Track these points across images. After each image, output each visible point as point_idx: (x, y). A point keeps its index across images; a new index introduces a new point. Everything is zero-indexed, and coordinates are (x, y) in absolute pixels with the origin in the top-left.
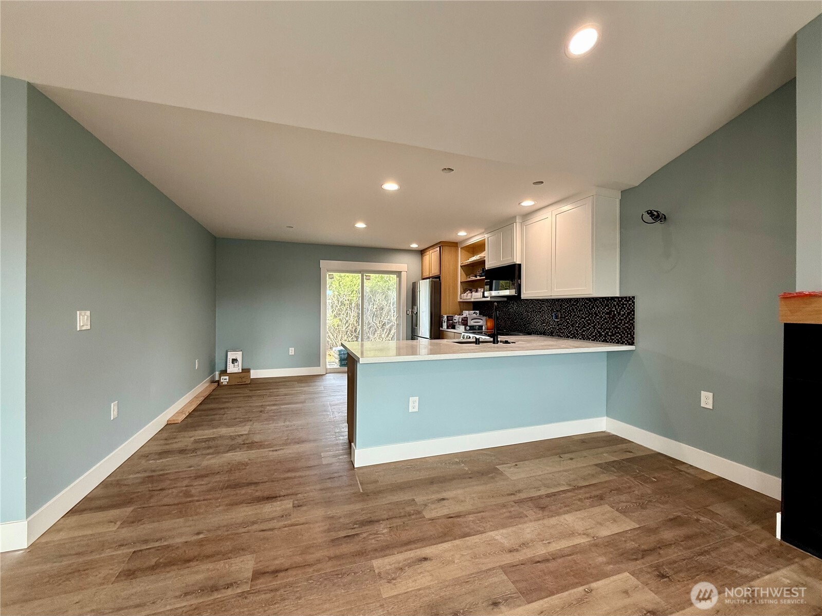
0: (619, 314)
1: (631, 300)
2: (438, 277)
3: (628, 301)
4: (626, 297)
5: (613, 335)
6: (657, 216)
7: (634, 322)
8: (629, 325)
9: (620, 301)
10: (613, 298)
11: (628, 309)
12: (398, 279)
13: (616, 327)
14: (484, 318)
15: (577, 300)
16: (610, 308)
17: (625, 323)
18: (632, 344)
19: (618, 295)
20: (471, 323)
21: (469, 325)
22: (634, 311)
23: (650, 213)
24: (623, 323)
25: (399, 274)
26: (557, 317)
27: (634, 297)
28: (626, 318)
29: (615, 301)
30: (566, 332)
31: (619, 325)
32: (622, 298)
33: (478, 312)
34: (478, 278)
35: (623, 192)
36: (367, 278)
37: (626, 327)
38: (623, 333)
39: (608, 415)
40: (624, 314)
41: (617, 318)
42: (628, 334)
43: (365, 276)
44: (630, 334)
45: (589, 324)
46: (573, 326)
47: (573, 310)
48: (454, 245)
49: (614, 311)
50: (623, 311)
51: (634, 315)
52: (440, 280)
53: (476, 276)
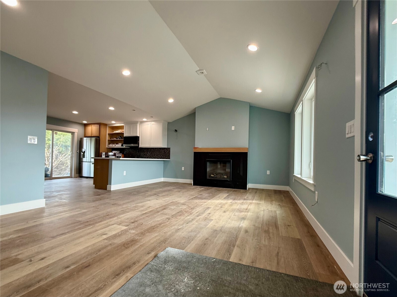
0: (167, 152)
1: (170, 148)
2: (99, 137)
5: (165, 157)
6: (176, 131)
7: (170, 154)
10: (165, 148)
12: (72, 135)
13: (166, 155)
14: (121, 154)
15: (156, 148)
16: (164, 151)
18: (170, 159)
19: (166, 147)
20: (117, 155)
21: (116, 156)
22: (170, 151)
23: (175, 130)
25: (73, 133)
26: (149, 153)
30: (152, 157)
32: (167, 148)
33: (119, 151)
34: (118, 139)
35: (168, 122)
36: (56, 133)
37: (168, 155)
39: (163, 177)
43: (54, 132)
44: (169, 157)
45: (159, 155)
46: (154, 155)
47: (154, 151)
48: (106, 125)
52: (99, 138)
53: (117, 138)
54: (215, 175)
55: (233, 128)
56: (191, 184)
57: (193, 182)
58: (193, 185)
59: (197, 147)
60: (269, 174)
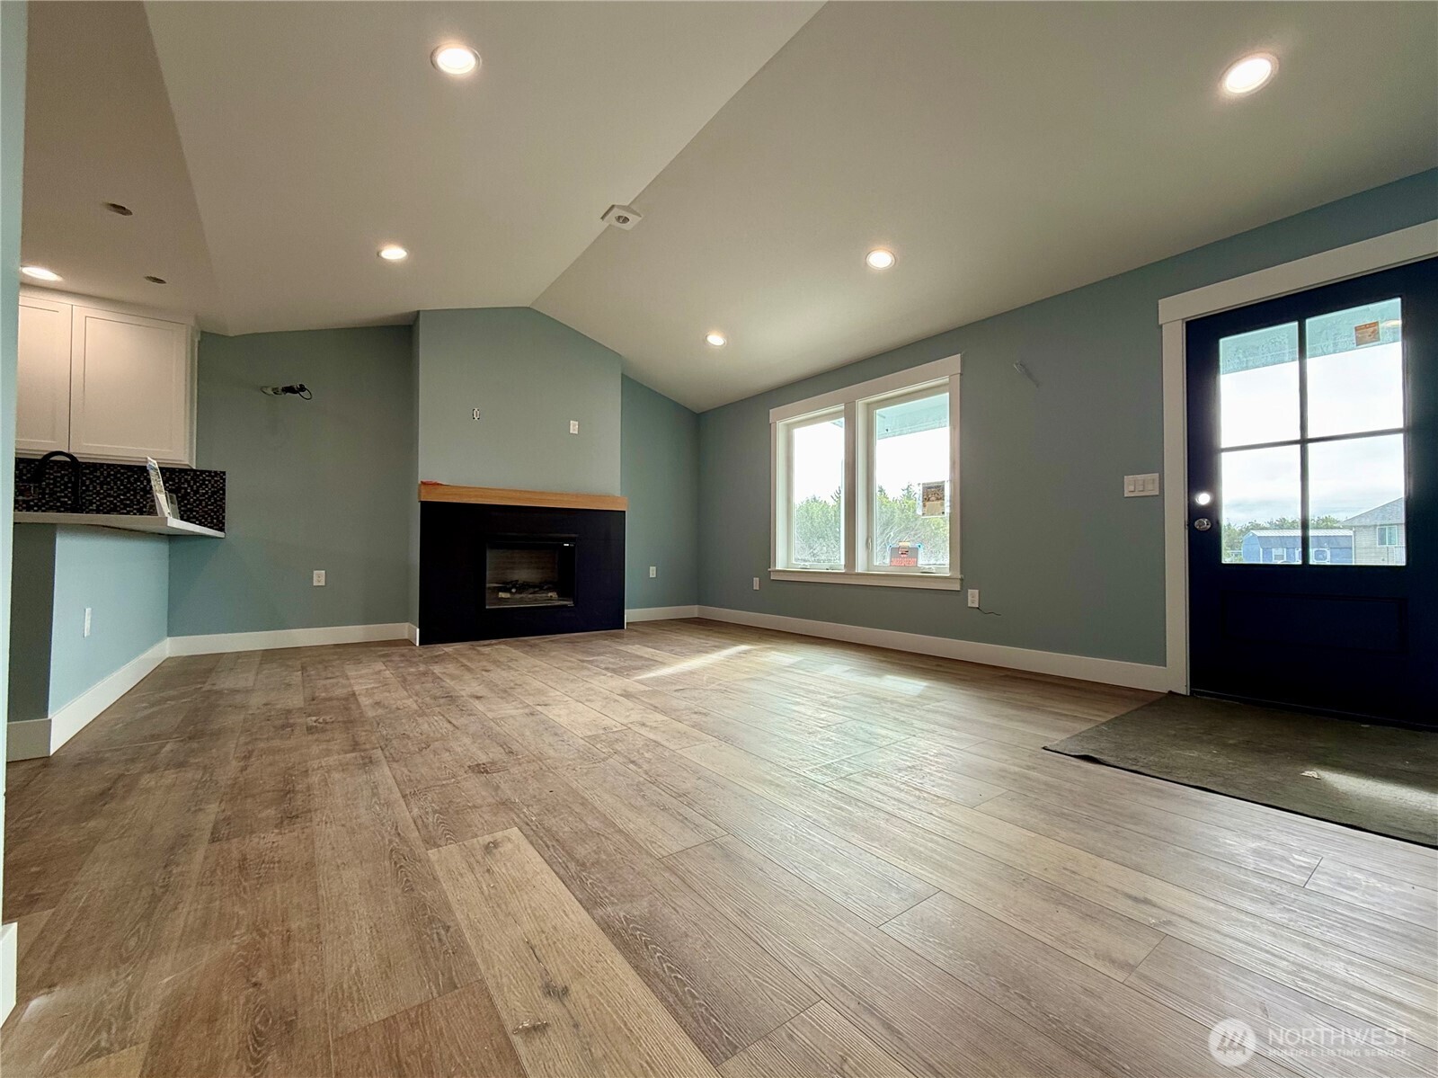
0: (196, 492)
3: (213, 477)
4: (210, 472)
7: (224, 503)
8: (215, 507)
9: (198, 476)
10: (184, 471)
11: (213, 486)
13: (191, 509)
16: (177, 483)
17: (207, 505)
18: (222, 528)
19: (193, 467)
22: (224, 491)
24: (204, 505)
27: (224, 473)
28: (209, 499)
29: (189, 475)
31: (197, 506)
32: (203, 472)
37: (210, 509)
38: (204, 518)
40: (207, 492)
41: (192, 498)
42: (212, 518)
44: (217, 518)
49: (186, 489)
50: (204, 489)
51: (224, 494)
54: (516, 592)
55: (574, 427)
56: (409, 643)
57: (418, 630)
58: (418, 644)
59: (434, 481)
60: (655, 576)
